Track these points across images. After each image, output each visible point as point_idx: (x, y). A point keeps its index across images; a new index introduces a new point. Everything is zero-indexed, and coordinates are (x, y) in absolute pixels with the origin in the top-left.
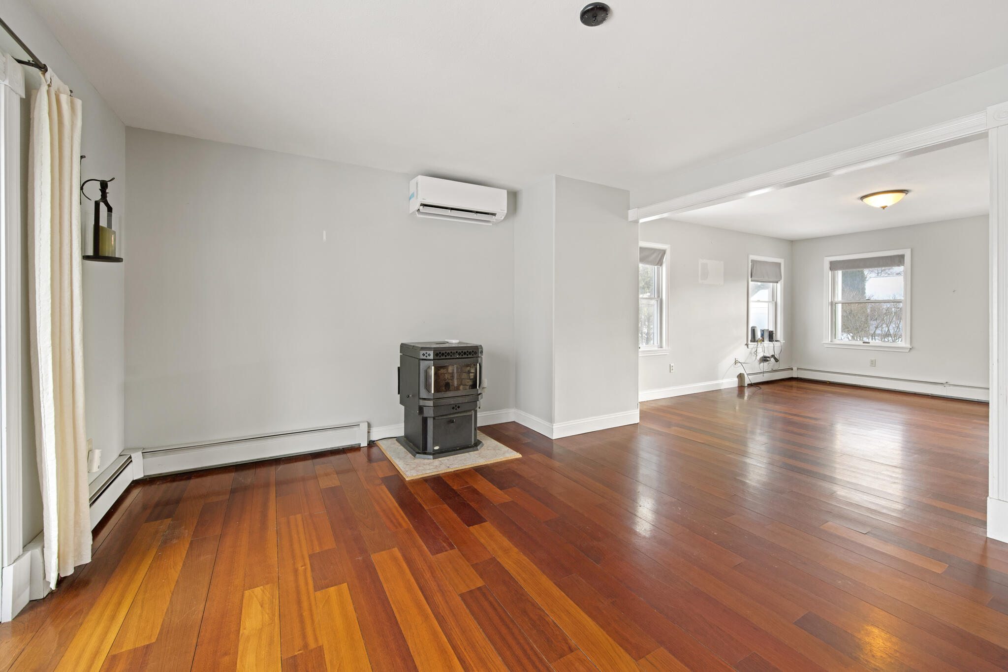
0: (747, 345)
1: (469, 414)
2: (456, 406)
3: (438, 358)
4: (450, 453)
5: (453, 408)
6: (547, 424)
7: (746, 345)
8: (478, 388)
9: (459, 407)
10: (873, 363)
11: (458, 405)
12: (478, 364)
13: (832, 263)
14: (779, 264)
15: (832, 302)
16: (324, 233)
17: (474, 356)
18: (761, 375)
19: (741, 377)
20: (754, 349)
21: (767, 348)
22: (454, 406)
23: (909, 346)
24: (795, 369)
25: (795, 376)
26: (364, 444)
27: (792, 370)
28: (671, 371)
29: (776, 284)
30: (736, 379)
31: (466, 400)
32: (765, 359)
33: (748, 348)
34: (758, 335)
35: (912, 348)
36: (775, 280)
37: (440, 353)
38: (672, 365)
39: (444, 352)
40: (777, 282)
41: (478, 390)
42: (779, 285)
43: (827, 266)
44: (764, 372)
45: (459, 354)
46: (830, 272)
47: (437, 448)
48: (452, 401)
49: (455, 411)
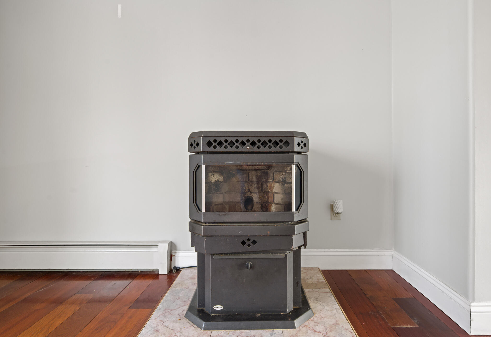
1: (281, 255)
2: (249, 240)
3: (212, 149)
4: (237, 323)
5: (243, 243)
6: (458, 298)
8: (293, 209)
9: (254, 242)
11: (252, 239)
12: (294, 166)
16: (119, 6)
17: (285, 149)
22: (245, 239)
26: (163, 270)
31: (268, 230)
37: (215, 141)
39: (223, 140)
41: (293, 214)
45: (253, 144)
47: (218, 308)
48: (240, 231)
49: (245, 248)
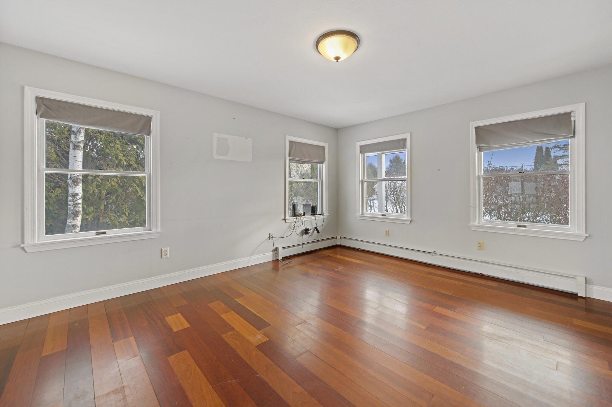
0: (285, 220)
7: (283, 220)
10: (388, 233)
13: (361, 147)
14: (324, 147)
15: (362, 180)
18: (301, 246)
19: (276, 250)
20: (293, 223)
21: (308, 221)
23: (409, 219)
24: (338, 237)
25: (338, 243)
27: (337, 238)
28: (164, 256)
29: (322, 165)
30: (271, 254)
32: (306, 231)
33: (286, 222)
34: (300, 210)
35: (412, 220)
36: (322, 161)
38: (164, 249)
40: (323, 163)
42: (324, 165)
43: (358, 149)
44: (303, 244)
46: (361, 155)
